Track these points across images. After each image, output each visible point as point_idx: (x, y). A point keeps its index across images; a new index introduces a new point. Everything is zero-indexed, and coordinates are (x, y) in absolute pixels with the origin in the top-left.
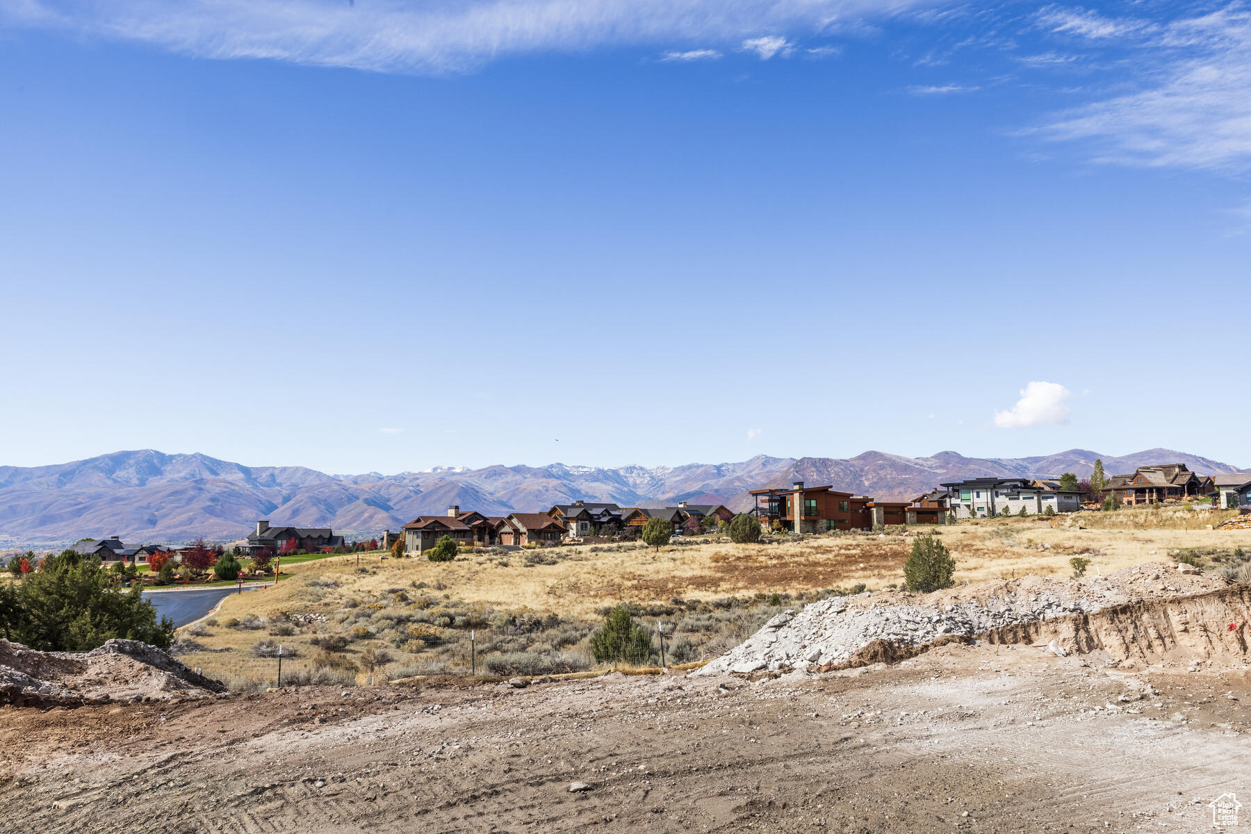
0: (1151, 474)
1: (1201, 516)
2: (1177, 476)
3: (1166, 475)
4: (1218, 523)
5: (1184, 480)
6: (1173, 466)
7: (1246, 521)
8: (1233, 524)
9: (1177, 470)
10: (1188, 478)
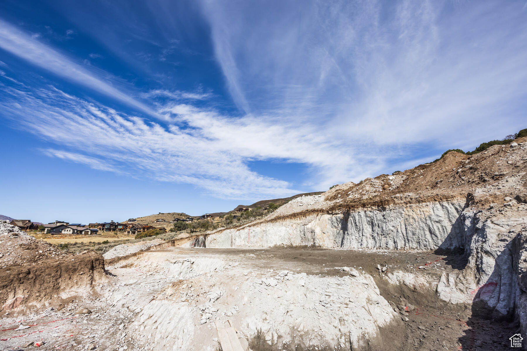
0: (18, 222)
1: (39, 235)
2: (27, 223)
3: (23, 223)
4: (44, 237)
5: (29, 225)
6: (26, 220)
7: (53, 237)
8: (49, 238)
9: (27, 222)
10: (30, 224)
